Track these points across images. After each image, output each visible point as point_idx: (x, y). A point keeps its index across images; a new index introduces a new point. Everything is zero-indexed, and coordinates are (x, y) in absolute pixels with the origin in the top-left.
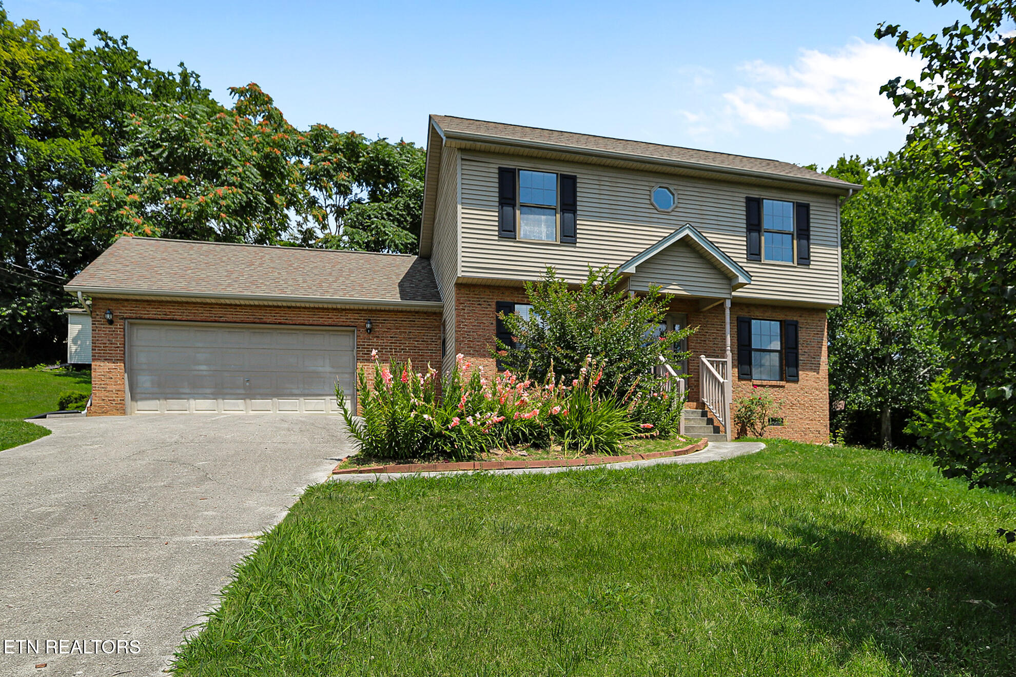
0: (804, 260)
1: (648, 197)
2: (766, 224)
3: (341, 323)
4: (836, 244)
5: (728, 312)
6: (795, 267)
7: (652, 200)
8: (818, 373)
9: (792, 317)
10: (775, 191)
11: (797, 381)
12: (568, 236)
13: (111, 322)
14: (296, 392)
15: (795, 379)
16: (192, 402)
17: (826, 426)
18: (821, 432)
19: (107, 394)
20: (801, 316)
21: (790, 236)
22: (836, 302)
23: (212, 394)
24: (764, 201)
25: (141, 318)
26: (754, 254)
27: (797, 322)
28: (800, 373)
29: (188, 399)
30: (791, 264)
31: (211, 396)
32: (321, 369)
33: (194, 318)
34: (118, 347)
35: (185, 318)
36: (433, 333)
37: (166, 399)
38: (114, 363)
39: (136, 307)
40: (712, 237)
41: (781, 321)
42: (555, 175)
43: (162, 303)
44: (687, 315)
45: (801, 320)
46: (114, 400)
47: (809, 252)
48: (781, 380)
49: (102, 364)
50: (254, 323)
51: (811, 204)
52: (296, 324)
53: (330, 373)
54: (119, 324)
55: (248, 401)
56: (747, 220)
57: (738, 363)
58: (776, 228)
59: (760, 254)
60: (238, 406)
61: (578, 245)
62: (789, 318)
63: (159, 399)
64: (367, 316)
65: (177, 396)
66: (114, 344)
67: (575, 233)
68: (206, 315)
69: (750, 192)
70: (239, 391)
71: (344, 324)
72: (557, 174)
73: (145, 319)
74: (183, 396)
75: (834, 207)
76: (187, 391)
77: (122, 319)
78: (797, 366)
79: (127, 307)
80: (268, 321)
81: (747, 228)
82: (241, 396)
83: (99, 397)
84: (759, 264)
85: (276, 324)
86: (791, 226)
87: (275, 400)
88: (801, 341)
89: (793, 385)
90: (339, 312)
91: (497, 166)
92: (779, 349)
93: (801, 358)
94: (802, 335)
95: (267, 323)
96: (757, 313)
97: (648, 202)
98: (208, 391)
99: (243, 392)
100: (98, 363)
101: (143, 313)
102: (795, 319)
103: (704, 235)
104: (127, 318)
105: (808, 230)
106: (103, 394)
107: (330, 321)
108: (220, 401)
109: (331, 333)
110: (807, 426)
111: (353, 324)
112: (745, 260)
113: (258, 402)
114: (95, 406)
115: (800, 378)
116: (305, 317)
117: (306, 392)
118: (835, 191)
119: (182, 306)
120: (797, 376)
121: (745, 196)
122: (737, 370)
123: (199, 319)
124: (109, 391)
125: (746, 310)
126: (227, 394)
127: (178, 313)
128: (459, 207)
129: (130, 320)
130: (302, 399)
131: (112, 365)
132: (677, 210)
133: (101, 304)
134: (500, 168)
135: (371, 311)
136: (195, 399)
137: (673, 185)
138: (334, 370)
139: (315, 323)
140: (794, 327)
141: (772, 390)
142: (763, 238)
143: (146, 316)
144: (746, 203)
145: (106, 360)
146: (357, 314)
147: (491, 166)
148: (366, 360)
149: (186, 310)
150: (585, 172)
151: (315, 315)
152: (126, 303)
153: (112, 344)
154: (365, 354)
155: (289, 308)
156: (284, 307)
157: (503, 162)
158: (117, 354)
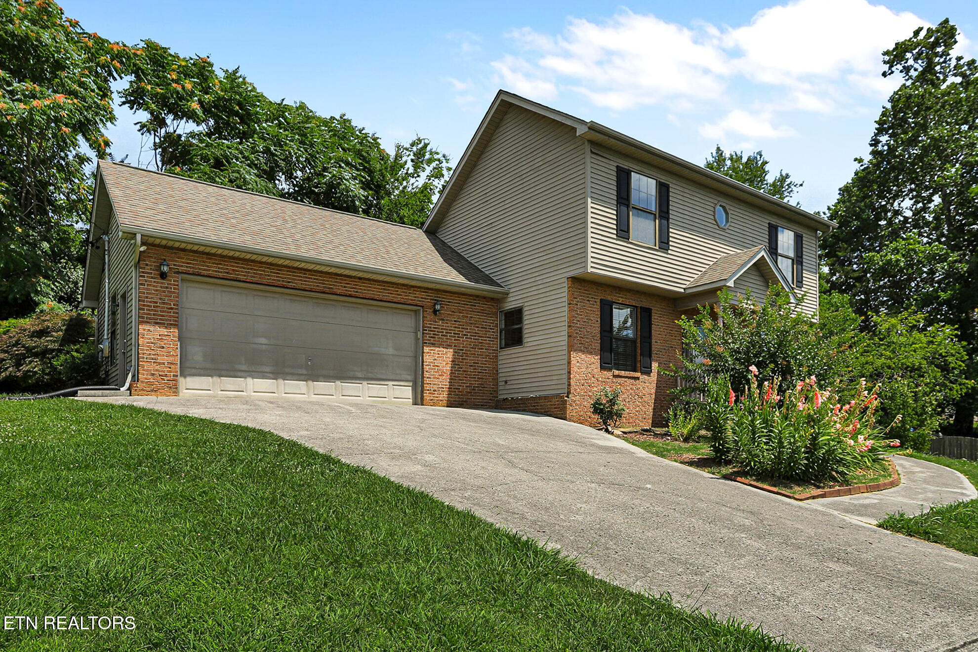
0: (800, 283)
1: (713, 213)
2: (780, 249)
4: (815, 271)
6: (795, 289)
7: (716, 217)
10: (784, 221)
12: (664, 242)
13: (163, 276)
14: (360, 375)
16: (249, 380)
19: (158, 367)
21: (791, 261)
23: (272, 373)
24: (779, 228)
25: (198, 275)
29: (245, 378)
30: (793, 286)
31: (271, 375)
32: (383, 351)
33: (260, 281)
34: (172, 308)
35: (249, 279)
36: (491, 320)
37: (220, 376)
38: (166, 328)
39: (194, 260)
42: (655, 181)
46: (166, 375)
47: (802, 276)
49: (152, 329)
50: (324, 293)
51: (804, 235)
53: (393, 355)
54: (174, 280)
55: (310, 383)
56: (769, 243)
58: (785, 253)
60: (300, 388)
61: (670, 252)
63: (212, 376)
65: (233, 373)
66: (167, 304)
67: (668, 241)
68: (273, 278)
69: (771, 219)
70: (300, 371)
71: (411, 303)
72: (657, 181)
74: (239, 374)
75: (815, 239)
76: (244, 367)
77: (177, 273)
79: (183, 258)
80: (339, 292)
82: (303, 377)
83: (147, 370)
85: (346, 296)
86: (792, 252)
87: (338, 383)
90: (408, 290)
91: (616, 164)
95: (337, 294)
97: (713, 218)
98: (267, 369)
99: (304, 372)
100: (147, 327)
101: (202, 268)
104: (181, 273)
105: (802, 257)
106: (153, 367)
107: (398, 299)
108: (281, 381)
109: (396, 311)
111: (420, 303)
113: (321, 385)
114: (142, 382)
116: (375, 291)
117: (370, 375)
118: (820, 227)
119: (247, 265)
121: (768, 222)
123: (265, 281)
124: (160, 364)
126: (287, 374)
127: (242, 273)
128: (589, 200)
129: (183, 275)
130: (365, 383)
131: (164, 331)
132: (729, 228)
133: (152, 252)
134: (617, 167)
135: (437, 291)
136: (253, 378)
137: (728, 204)
138: (396, 353)
139: (385, 298)
143: (205, 273)
144: (769, 228)
145: (157, 323)
146: (425, 292)
147: (612, 163)
148: (432, 344)
149: (251, 269)
150: (674, 182)
151: (384, 289)
152: (182, 254)
153: (164, 303)
154: (432, 337)
155: (360, 278)
156: (355, 277)
157: (620, 161)
158: (170, 316)
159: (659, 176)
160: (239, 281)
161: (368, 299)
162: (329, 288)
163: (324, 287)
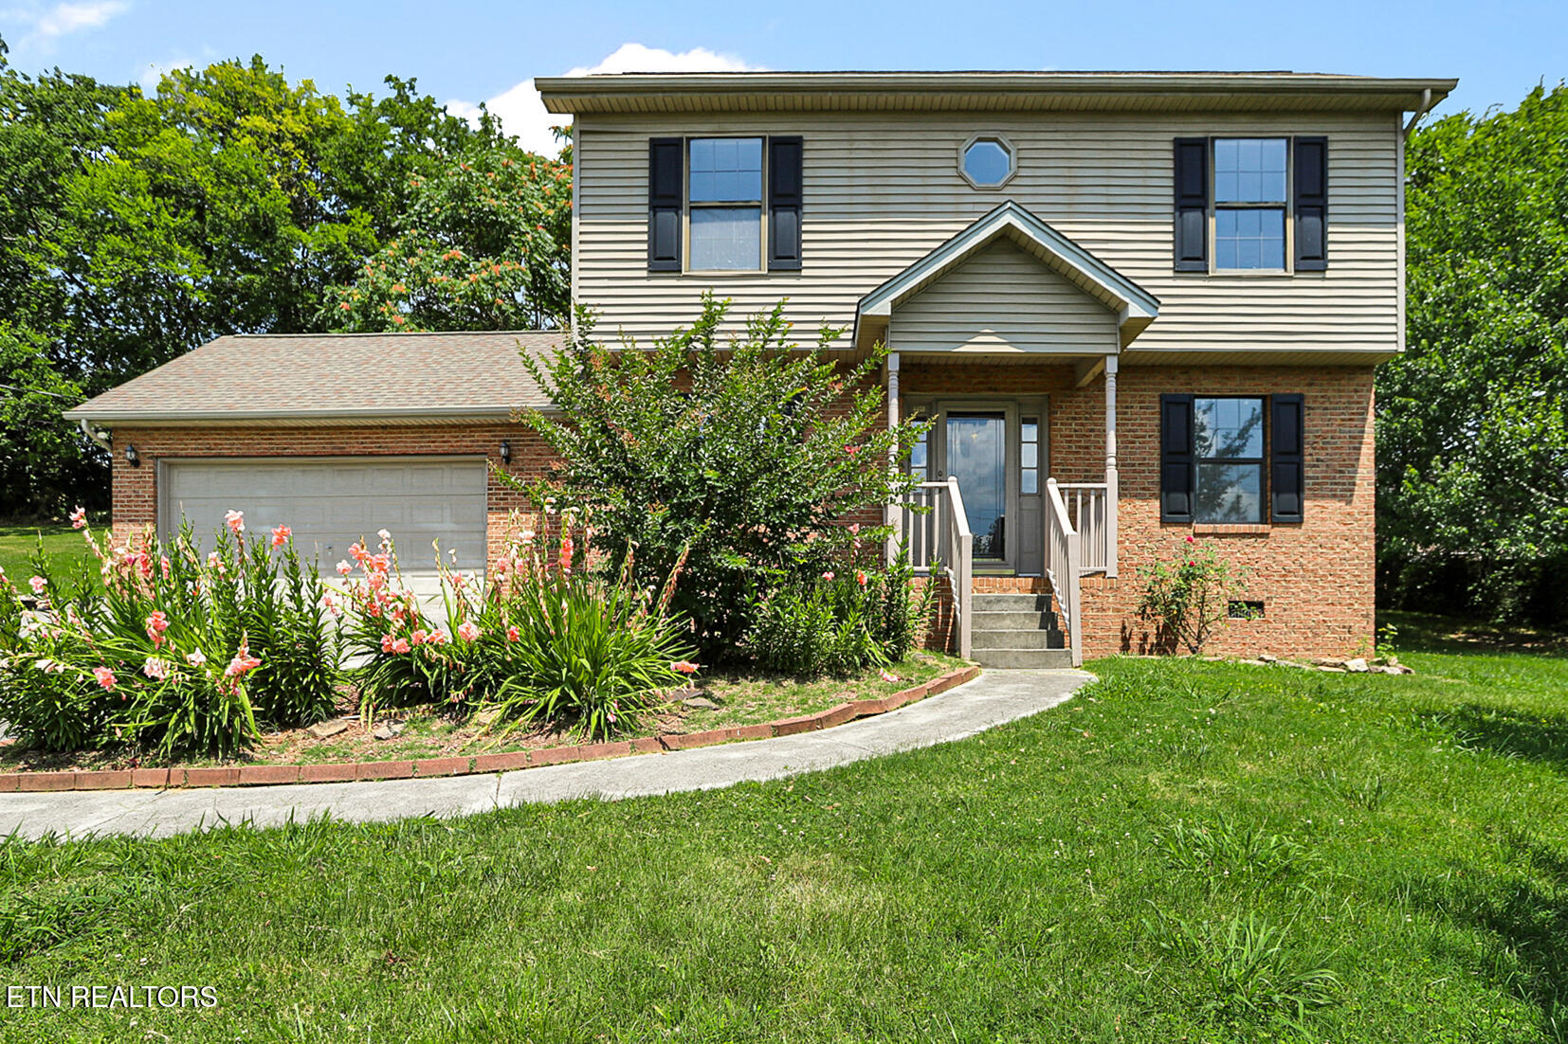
0: (1313, 259)
1: (953, 163)
2: (1220, 191)
3: (464, 450)
4: (1392, 219)
5: (1111, 384)
6: (1290, 278)
7: (962, 168)
8: (1349, 503)
9: (1286, 387)
10: (1243, 120)
11: (1299, 523)
12: (785, 257)
13: (137, 464)
15: (1293, 517)
17: (1367, 616)
18: (1355, 630)
20: (1310, 385)
21: (1280, 212)
22: (1392, 347)
24: (1218, 143)
25: (176, 456)
26: (1190, 258)
27: (1301, 397)
28: (1307, 504)
30: (1280, 272)
34: (146, 501)
35: (235, 452)
38: (142, 524)
39: (170, 439)
40: (1073, 231)
41: (1263, 398)
42: (760, 141)
43: (203, 431)
44: (1049, 396)
45: (1310, 393)
47: (1324, 242)
48: (1263, 521)
49: (125, 528)
50: (333, 455)
51: (1331, 137)
52: (394, 455)
53: (452, 532)
54: (147, 466)
56: (1175, 187)
57: (1162, 490)
58: (1244, 199)
59: (1204, 257)
61: (804, 272)
62: (1282, 390)
64: (505, 434)
66: (143, 496)
67: (800, 250)
68: (265, 446)
69: (1182, 127)
71: (468, 450)
72: (764, 138)
73: (182, 457)
75: (1391, 137)
77: (151, 458)
78: (1299, 489)
79: (157, 438)
80: (353, 451)
81: (1175, 205)
84: (1204, 279)
85: (364, 455)
86: (1281, 189)
88: (1309, 437)
89: (1289, 531)
90: (460, 432)
91: (647, 138)
92: (1260, 456)
93: (1308, 472)
94: (1314, 424)
95: (351, 455)
96: (1208, 384)
97: (953, 172)
99: (324, 566)
100: (123, 526)
101: (178, 448)
102: (1297, 390)
103: (1056, 227)
104: (157, 457)
105: (1323, 194)
107: (446, 447)
109: (454, 466)
110: (1321, 617)
111: (482, 450)
112: (1170, 273)
115: (1306, 515)
116: (407, 443)
117: (415, 564)
118: (1389, 100)
119: (231, 434)
120: (1300, 511)
121: (1172, 136)
122: (1157, 503)
125: (1183, 378)
127: (226, 446)
128: (576, 222)
129: (162, 460)
132: (1016, 182)
133: (124, 437)
134: (652, 140)
137: (1008, 131)
138: (454, 527)
140: (1294, 408)
141: (1239, 543)
142: (1212, 222)
143: (183, 452)
144: (1175, 151)
145: (130, 521)
146: (489, 431)
147: (636, 137)
148: (503, 509)
149: (237, 439)
150: (808, 126)
151: (421, 437)
152: (156, 434)
153: (138, 496)
154: (501, 499)
155: (384, 427)
156: (376, 427)
157: (651, 128)
158: (145, 511)
159: (760, 127)
160: (223, 456)
161: (398, 455)
162: (340, 448)
163: (334, 448)
